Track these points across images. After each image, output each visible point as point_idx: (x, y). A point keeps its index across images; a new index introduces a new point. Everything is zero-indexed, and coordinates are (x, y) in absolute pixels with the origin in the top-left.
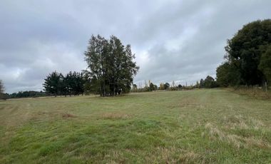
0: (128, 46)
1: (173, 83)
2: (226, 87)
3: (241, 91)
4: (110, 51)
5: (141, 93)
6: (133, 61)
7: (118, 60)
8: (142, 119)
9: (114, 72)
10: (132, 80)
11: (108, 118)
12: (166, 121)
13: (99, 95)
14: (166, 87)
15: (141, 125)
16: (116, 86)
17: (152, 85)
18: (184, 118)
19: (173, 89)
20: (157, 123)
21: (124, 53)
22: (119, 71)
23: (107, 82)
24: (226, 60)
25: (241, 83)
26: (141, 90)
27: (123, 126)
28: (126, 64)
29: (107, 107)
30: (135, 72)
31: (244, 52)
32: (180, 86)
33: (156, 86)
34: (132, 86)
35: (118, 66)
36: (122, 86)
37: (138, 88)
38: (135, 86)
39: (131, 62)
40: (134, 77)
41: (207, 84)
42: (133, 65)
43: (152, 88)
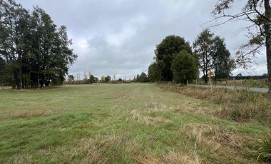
0: (63, 28)
1: (114, 77)
2: (153, 82)
3: (161, 85)
4: (34, 27)
5: (78, 86)
6: (69, 47)
7: (46, 41)
8: (72, 113)
9: (38, 56)
10: (66, 70)
11: (20, 117)
12: (99, 112)
13: (11, 87)
14: (107, 80)
15: (69, 120)
16: (42, 76)
17: (92, 77)
18: (116, 108)
19: (114, 82)
20: (89, 115)
21: (57, 35)
22: (47, 57)
23: (25, 70)
24: (154, 61)
25: (162, 80)
26: (79, 83)
27: (42, 124)
28: (59, 49)
29: (23, 103)
30: (71, 60)
31: (165, 56)
32: (120, 80)
33: (97, 79)
34: (67, 77)
35: (46, 50)
36: (51, 76)
37: (76, 79)
38: (71, 77)
39: (67, 49)
40: (69, 66)
41: (142, 79)
42: (70, 52)
43: (92, 80)
